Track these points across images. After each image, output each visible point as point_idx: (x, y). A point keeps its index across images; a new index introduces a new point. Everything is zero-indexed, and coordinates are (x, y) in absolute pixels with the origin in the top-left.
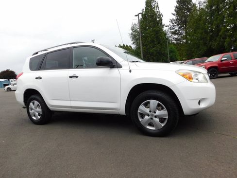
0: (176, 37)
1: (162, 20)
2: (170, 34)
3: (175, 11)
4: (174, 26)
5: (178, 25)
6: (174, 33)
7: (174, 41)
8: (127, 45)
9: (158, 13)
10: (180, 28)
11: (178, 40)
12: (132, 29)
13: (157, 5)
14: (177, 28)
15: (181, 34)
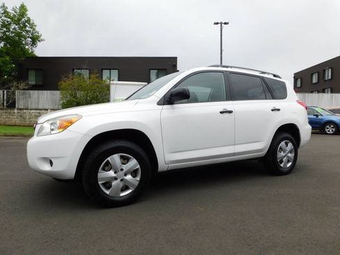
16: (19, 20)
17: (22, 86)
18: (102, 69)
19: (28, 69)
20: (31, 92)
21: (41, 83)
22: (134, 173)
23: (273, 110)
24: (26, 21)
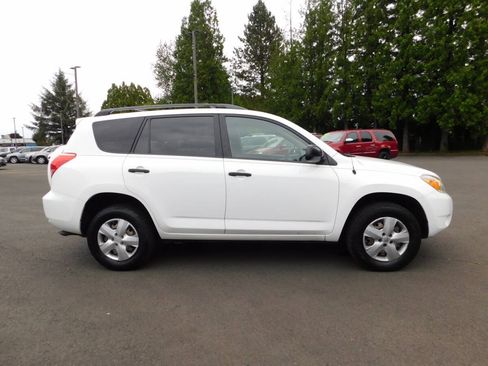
0: (244, 83)
1: (222, 47)
2: (234, 77)
3: (246, 34)
4: (241, 62)
5: (248, 61)
6: (240, 76)
7: (239, 92)
8: (139, 86)
9: (216, 33)
10: (252, 67)
11: (247, 91)
12: (160, 54)
13: (216, 17)
14: (246, 67)
15: (254, 79)
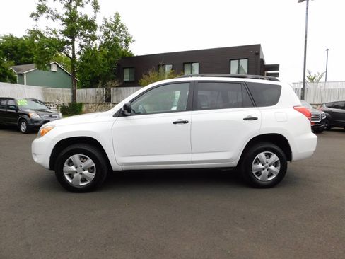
16: (116, 27)
17: (115, 83)
18: (184, 64)
19: (124, 68)
20: (122, 88)
21: (133, 79)
22: (91, 170)
23: (245, 119)
24: (121, 27)
